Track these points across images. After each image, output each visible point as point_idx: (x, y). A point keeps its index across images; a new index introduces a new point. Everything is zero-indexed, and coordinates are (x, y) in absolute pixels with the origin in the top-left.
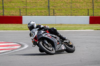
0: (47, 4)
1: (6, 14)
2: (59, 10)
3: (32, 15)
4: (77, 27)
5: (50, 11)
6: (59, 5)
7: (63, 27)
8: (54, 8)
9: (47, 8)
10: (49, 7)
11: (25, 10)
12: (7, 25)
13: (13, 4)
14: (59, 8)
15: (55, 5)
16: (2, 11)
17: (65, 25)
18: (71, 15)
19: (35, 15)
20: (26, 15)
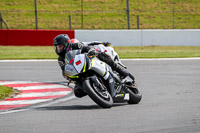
0: (124, 6)
1: (42, 26)
2: (149, 17)
3: (94, 28)
4: (185, 51)
5: (131, 19)
6: (148, 6)
7: (156, 51)
8: (138, 13)
9: (125, 13)
10: (128, 11)
11: (80, 17)
12: (44, 47)
13: (56, 5)
14: (148, 13)
15: (140, 8)
16: (34, 20)
17: (161, 48)
18: (174, 28)
19: (100, 28)
20: (82, 28)
